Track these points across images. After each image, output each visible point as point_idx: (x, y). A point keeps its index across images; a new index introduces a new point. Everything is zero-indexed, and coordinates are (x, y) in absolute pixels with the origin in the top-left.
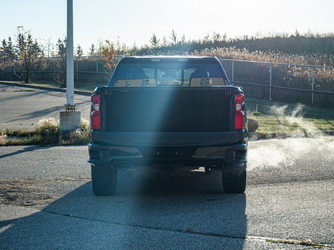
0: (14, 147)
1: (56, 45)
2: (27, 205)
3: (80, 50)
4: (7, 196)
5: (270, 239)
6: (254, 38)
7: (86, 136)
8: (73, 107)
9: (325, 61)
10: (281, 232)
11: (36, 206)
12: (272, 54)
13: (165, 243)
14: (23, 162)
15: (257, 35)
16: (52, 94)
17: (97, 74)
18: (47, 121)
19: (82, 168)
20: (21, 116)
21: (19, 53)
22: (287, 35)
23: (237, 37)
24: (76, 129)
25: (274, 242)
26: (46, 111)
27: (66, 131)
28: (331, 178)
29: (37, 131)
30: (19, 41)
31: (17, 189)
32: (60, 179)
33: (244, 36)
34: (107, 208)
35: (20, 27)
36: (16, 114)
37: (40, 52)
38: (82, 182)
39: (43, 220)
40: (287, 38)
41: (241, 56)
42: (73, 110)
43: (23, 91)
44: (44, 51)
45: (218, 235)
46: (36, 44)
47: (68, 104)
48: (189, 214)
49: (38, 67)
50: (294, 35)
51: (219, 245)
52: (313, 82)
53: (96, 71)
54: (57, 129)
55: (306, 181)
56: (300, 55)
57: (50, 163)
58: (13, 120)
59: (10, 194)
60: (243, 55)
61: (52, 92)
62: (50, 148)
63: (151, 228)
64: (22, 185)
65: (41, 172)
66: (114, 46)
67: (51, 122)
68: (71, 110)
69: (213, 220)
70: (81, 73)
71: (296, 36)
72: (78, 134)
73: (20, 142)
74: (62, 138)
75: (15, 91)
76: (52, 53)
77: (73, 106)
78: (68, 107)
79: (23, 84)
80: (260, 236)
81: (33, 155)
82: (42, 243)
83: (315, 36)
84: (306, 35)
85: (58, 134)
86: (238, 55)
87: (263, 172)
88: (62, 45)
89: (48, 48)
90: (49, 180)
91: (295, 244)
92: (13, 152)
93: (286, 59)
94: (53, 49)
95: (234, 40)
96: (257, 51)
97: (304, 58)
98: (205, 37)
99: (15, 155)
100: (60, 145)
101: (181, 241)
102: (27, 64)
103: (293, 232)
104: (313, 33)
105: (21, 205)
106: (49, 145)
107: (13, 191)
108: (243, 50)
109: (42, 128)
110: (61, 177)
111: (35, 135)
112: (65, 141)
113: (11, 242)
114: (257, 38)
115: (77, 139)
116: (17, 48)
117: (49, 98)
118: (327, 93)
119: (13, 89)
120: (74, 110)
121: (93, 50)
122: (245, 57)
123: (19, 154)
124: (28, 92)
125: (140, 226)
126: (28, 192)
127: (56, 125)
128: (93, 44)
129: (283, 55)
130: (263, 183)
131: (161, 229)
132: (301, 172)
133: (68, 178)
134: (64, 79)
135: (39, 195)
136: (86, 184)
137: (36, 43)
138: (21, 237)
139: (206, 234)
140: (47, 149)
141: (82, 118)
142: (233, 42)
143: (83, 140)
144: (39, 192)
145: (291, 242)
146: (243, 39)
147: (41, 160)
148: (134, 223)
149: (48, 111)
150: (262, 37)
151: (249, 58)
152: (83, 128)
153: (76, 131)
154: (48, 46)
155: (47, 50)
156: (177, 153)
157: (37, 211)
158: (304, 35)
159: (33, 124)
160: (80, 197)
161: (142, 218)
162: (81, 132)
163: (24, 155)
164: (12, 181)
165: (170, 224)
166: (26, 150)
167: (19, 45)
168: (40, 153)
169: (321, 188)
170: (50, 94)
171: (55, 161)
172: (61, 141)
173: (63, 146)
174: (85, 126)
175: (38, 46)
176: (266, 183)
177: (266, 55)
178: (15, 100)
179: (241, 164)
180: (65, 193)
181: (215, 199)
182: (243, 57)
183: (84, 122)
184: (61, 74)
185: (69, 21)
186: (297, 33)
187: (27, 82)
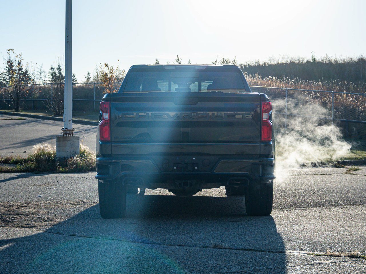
0: (6, 174)
1: (48, 72)
2: (26, 227)
3: (75, 78)
4: (3, 219)
5: (311, 253)
6: (266, 64)
7: (85, 163)
8: (71, 132)
9: (345, 88)
10: (323, 247)
11: (36, 228)
12: (286, 81)
13: (192, 256)
14: (18, 187)
15: (270, 61)
16: (45, 123)
17: (95, 102)
18: (42, 147)
19: (85, 193)
20: (12, 144)
21: (7, 82)
22: (302, 61)
23: (248, 63)
24: (75, 156)
25: (317, 255)
26: (40, 140)
27: (63, 159)
28: (363, 203)
29: (31, 158)
30: (7, 69)
31: (13, 212)
32: (61, 203)
33: (256, 62)
34: (118, 229)
35: (10, 50)
36: (7, 141)
37: (31, 80)
38: (85, 206)
39: (47, 239)
40: (302, 64)
41: (253, 81)
42: (71, 135)
43: (12, 119)
44: (35, 80)
45: (251, 249)
46: (26, 72)
47: (66, 129)
48: (212, 233)
49: (29, 94)
50: (310, 61)
51: (255, 258)
52: (333, 109)
53: (94, 99)
54: (53, 155)
55: (335, 206)
56: (317, 82)
57: (48, 188)
58: (4, 149)
59: (6, 217)
60: (255, 80)
61: (45, 121)
62: (46, 175)
63: (172, 245)
64: (19, 208)
65: (39, 197)
66: (114, 71)
67: (46, 149)
68: (68, 135)
69: (241, 238)
70: (76, 100)
71: (312, 62)
72: (77, 160)
73: (13, 169)
74: (59, 165)
75: (5, 120)
76: (44, 81)
77: (71, 130)
78: (66, 132)
79: (13, 113)
80: (299, 250)
81: (28, 181)
82: (49, 258)
83: (333, 61)
84: (323, 60)
85: (54, 161)
86: (250, 80)
87: (287, 197)
88: (55, 73)
89: (39, 76)
90: (48, 204)
91: (342, 257)
92: (6, 179)
93: (302, 85)
94: (45, 77)
95: (245, 66)
96: (270, 77)
97: (322, 85)
98: (213, 62)
99: (8, 182)
100: (57, 173)
101: (210, 255)
102: (17, 90)
103: (337, 247)
104: (330, 58)
105: (19, 227)
106: (45, 172)
107: (9, 214)
108: (255, 75)
109: (37, 155)
110: (61, 201)
111: (29, 161)
112: (63, 168)
113: (14, 257)
114: (269, 63)
115: (76, 166)
116: (5, 76)
117: (42, 126)
118: (349, 122)
119: (2, 117)
120: (73, 135)
121: (88, 78)
122: (258, 82)
123: (12, 181)
124: (18, 120)
125: (159, 244)
126: (26, 215)
127: (52, 152)
128: (89, 72)
129: (299, 82)
130: (288, 208)
131: (183, 246)
132: (329, 198)
133: (69, 202)
134: (58, 107)
135: (39, 217)
136: (90, 208)
137: (26, 70)
138: (25, 253)
139: (237, 250)
140: (42, 176)
141: (81, 144)
142: (243, 68)
143: (83, 167)
144: (38, 215)
145: (338, 255)
146: (254, 64)
147: (38, 185)
148: (151, 241)
149: (42, 140)
150: (275, 63)
151: (261, 84)
152: (82, 155)
153: (75, 158)
154: (39, 73)
155: (39, 78)
156: (196, 168)
157: (39, 232)
158: (321, 61)
159: (25, 152)
160: (85, 220)
161: (160, 237)
162: (80, 159)
163: (17, 181)
164: (7, 204)
165: (193, 242)
166: (19, 177)
167: (7, 73)
168: (36, 180)
169: (356, 211)
170: (43, 122)
171: (53, 186)
172: (58, 167)
173: (60, 174)
174: (85, 152)
175: (29, 74)
176: (292, 207)
177: (280, 82)
178: (4, 129)
179: (268, 181)
180: (68, 216)
181: (239, 220)
182: (255, 83)
183: (83, 149)
184: (55, 101)
185: (68, 36)
186: (314, 58)
187: (17, 111)
